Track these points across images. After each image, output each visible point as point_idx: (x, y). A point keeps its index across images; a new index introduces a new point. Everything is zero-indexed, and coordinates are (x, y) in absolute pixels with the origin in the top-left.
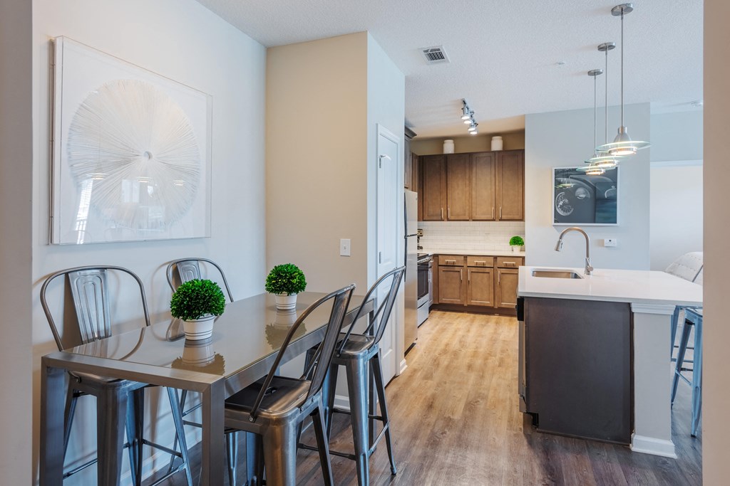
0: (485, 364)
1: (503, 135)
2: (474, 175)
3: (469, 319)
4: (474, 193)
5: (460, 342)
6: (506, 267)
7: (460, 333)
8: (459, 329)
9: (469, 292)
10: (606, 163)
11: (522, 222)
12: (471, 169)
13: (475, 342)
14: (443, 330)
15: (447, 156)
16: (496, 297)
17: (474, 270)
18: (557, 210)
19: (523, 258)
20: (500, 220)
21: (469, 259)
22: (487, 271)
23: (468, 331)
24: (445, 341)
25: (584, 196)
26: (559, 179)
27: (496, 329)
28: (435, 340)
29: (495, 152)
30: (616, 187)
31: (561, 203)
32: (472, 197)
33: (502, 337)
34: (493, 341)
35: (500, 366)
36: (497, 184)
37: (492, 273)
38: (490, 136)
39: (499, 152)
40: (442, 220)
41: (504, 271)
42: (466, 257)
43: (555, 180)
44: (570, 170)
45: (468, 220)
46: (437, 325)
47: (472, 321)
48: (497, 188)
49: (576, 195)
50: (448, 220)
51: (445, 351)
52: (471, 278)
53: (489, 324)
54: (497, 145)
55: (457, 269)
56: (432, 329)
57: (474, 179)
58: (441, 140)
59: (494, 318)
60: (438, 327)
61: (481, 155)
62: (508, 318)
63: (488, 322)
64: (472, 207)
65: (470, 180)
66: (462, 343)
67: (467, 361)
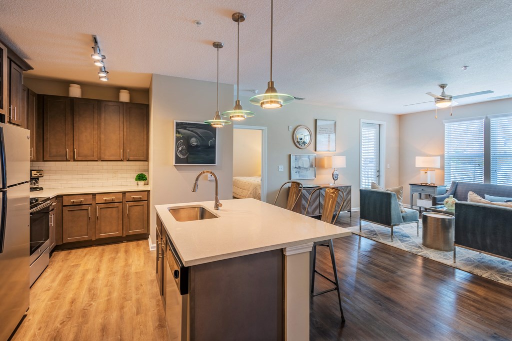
0: (122, 317)
1: (131, 90)
2: (103, 120)
3: (97, 253)
4: (103, 136)
5: (90, 290)
6: (134, 200)
7: (89, 277)
8: (87, 271)
9: (97, 227)
10: (238, 116)
11: (147, 162)
12: (100, 114)
13: (106, 286)
14: (68, 278)
15: (73, 99)
16: (124, 227)
17: (103, 206)
18: (178, 153)
19: (149, 191)
20: (127, 161)
21: (97, 197)
22: (116, 206)
23: (98, 271)
24: (70, 296)
25: (195, 144)
26: (179, 130)
27: (126, 260)
28: (57, 298)
29: (122, 103)
30: (215, 139)
31: (180, 149)
32: (100, 141)
33: (133, 269)
34: (126, 277)
35: (138, 313)
36: (125, 130)
37: (120, 207)
38: (118, 89)
39: (127, 103)
40: (67, 160)
41: (131, 204)
42: (94, 195)
43: (176, 130)
44: (186, 124)
45: (97, 161)
46: (60, 272)
47: (102, 255)
48: (125, 134)
49: (191, 143)
50: (74, 160)
51: (70, 315)
52: (100, 213)
53: (119, 254)
54: (124, 97)
55: (84, 207)
56: (53, 281)
57: (103, 124)
58: (67, 83)
59: (122, 246)
60: (61, 275)
61: (110, 104)
62: (134, 243)
63: (117, 252)
64: (101, 149)
65: (99, 124)
66: (92, 293)
67: (99, 320)
